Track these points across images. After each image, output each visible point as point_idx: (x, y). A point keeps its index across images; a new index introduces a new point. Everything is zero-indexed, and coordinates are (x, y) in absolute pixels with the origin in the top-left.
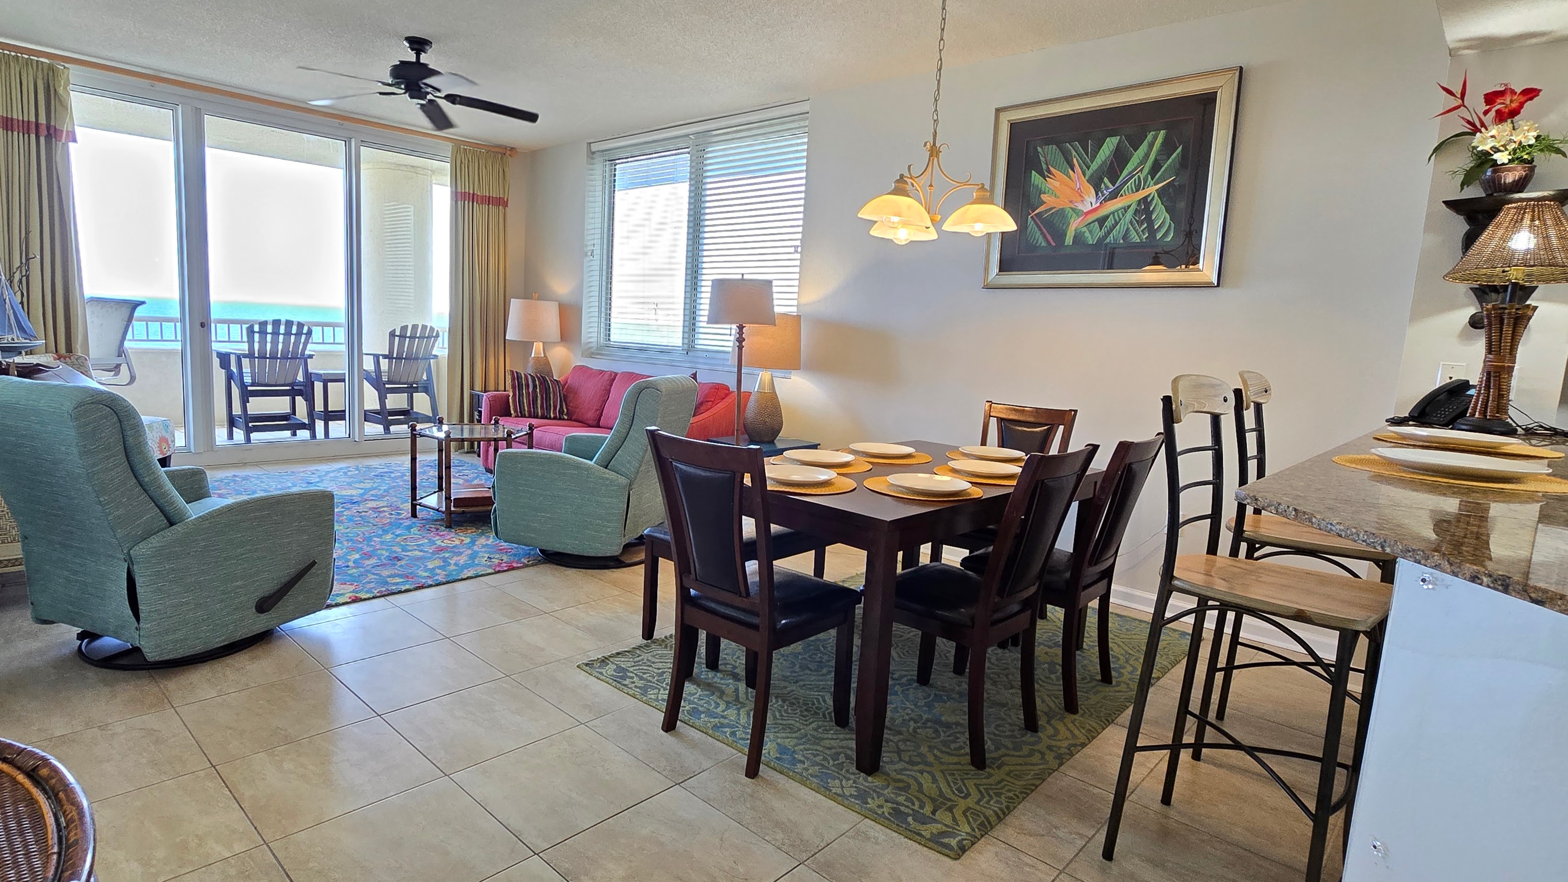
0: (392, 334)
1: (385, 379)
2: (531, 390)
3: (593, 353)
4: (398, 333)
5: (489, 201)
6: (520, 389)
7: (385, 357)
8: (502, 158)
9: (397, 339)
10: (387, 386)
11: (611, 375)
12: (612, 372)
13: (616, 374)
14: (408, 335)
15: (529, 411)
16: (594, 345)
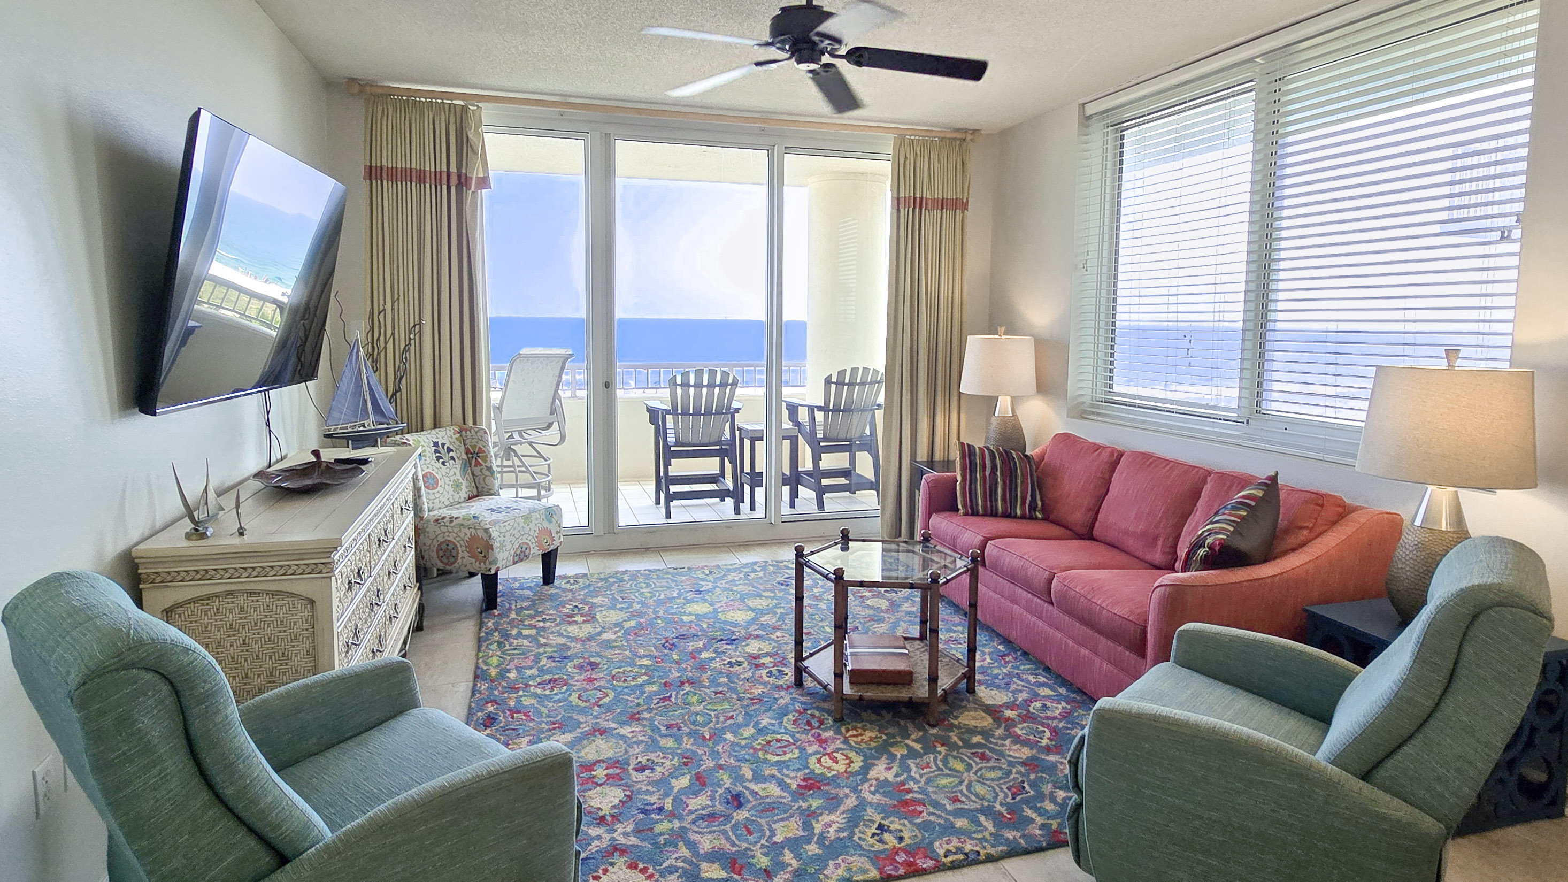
0: (828, 381)
1: (820, 435)
2: (987, 473)
3: (1085, 412)
4: (834, 380)
5: (942, 204)
6: (973, 471)
7: (820, 409)
8: (960, 146)
9: (833, 386)
10: (822, 444)
11: (1112, 454)
12: (1113, 451)
13: (1121, 454)
14: (847, 381)
15: (985, 507)
16: (1087, 399)
